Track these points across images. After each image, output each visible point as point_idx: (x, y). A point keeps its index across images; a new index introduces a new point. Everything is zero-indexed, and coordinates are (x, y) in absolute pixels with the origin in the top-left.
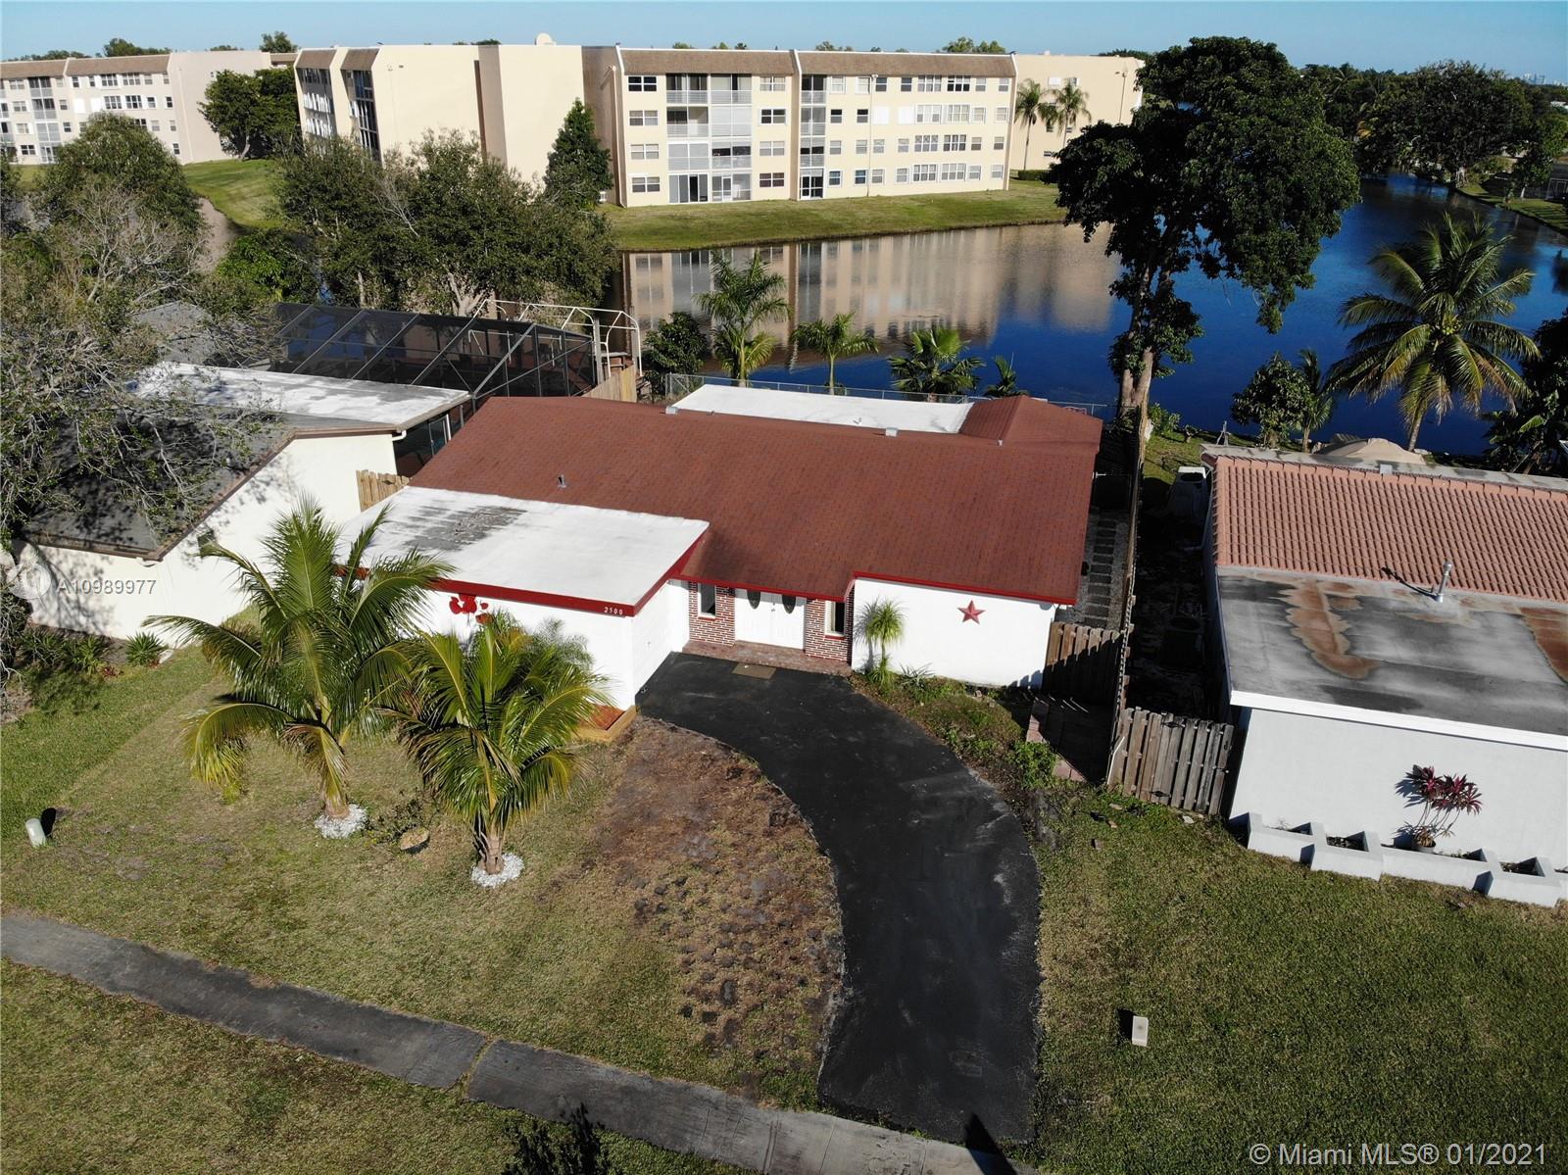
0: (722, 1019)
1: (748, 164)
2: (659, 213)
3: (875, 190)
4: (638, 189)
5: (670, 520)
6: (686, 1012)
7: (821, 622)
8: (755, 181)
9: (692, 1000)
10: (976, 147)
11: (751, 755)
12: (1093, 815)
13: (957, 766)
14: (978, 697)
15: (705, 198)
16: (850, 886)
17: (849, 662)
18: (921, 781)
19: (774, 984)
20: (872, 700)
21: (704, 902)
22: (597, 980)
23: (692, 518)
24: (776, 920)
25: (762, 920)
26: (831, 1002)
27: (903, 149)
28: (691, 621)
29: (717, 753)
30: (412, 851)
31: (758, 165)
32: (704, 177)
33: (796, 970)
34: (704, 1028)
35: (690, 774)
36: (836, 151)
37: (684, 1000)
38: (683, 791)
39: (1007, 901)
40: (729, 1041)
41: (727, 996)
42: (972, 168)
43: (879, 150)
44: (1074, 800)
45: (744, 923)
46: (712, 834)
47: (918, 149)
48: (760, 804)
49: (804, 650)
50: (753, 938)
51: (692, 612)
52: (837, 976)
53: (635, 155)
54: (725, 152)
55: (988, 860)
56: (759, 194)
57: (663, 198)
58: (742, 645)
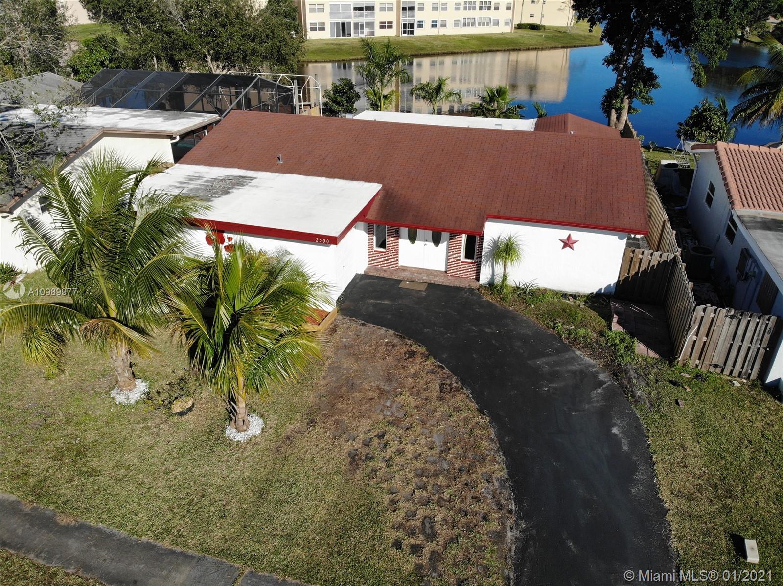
0: (427, 551)
1: (373, 16)
2: (324, 42)
3: (442, 31)
4: (313, 29)
5: (355, 183)
6: (397, 545)
7: (459, 253)
8: (377, 25)
9: (401, 534)
10: (497, 8)
11: (419, 341)
12: (671, 382)
13: (566, 349)
14: (571, 301)
15: (350, 35)
16: (507, 439)
17: (478, 279)
18: (544, 360)
19: (463, 520)
20: (497, 304)
21: (400, 452)
22: (325, 517)
23: (369, 182)
24: (457, 466)
25: (446, 466)
26: (509, 534)
27: (457, 9)
28: (369, 253)
29: (396, 341)
30: (181, 414)
31: (379, 16)
32: (349, 23)
33: (477, 507)
34: (413, 559)
35: (379, 355)
36: (421, 9)
37: (394, 535)
38: (375, 367)
39: (626, 448)
40: (435, 570)
41: (428, 531)
42: (494, 20)
43: (444, 9)
44: (655, 371)
45: (432, 469)
46: (400, 399)
47: (465, 9)
48: (432, 377)
49: (446, 272)
50: (441, 480)
51: (370, 247)
52: (510, 511)
53: (312, 10)
54: (361, 9)
55: (604, 416)
56: (380, 33)
57: (326, 35)
58: (404, 269)
